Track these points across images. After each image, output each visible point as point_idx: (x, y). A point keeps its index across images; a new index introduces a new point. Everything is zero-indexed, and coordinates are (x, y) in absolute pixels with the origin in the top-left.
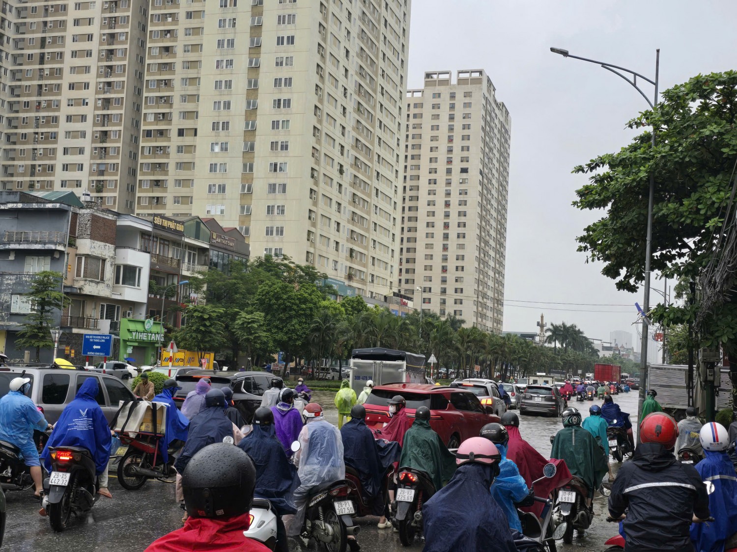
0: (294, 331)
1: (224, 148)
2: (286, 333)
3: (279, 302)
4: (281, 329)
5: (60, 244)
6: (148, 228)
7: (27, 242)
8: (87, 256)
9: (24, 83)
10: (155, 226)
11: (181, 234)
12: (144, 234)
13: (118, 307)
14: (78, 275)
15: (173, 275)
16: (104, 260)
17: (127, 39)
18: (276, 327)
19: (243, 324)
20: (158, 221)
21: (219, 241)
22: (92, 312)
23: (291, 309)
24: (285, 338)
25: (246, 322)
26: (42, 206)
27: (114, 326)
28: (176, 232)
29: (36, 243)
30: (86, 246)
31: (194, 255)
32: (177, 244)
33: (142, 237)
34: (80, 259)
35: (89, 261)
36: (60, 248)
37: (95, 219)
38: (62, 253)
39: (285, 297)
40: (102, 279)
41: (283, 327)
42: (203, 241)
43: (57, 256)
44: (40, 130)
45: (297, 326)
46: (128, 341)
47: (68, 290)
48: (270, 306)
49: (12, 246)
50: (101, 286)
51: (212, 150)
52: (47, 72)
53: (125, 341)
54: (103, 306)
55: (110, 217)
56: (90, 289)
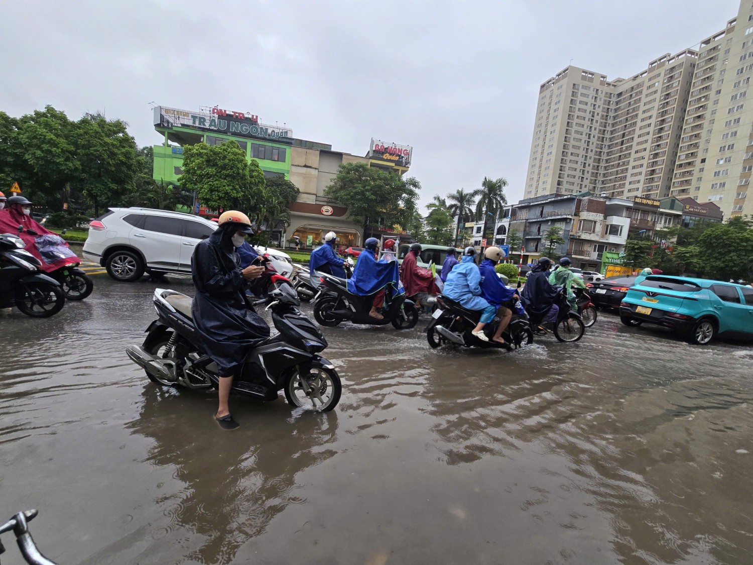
0: (732, 260)
1: (728, 160)
2: (723, 262)
3: (719, 241)
4: (720, 259)
5: (569, 215)
6: (631, 205)
7: (555, 215)
8: (585, 220)
9: (612, 156)
10: (635, 203)
11: (658, 207)
12: (628, 208)
13: (606, 247)
14: (579, 230)
15: (650, 230)
16: (595, 222)
17: (672, 119)
18: (716, 258)
19: (678, 254)
20: (638, 200)
21: (692, 210)
22: (587, 248)
23: (730, 246)
24: (722, 265)
25: (680, 253)
26: (562, 198)
27: (600, 256)
28: (653, 206)
29: (558, 215)
30: (585, 215)
31: (670, 220)
32: (655, 213)
33: (627, 210)
34: (581, 222)
35: (585, 222)
36: (570, 217)
37: (590, 201)
38: (571, 219)
39: (725, 237)
40: (594, 232)
41: (721, 258)
42: (677, 210)
43: (568, 221)
44: (618, 176)
45: (735, 258)
46: (606, 263)
47: (572, 237)
48: (711, 244)
49: (549, 218)
50: (592, 235)
51: (718, 163)
52: (624, 148)
53: (605, 263)
54: (595, 246)
55: (602, 200)
56: (585, 236)
